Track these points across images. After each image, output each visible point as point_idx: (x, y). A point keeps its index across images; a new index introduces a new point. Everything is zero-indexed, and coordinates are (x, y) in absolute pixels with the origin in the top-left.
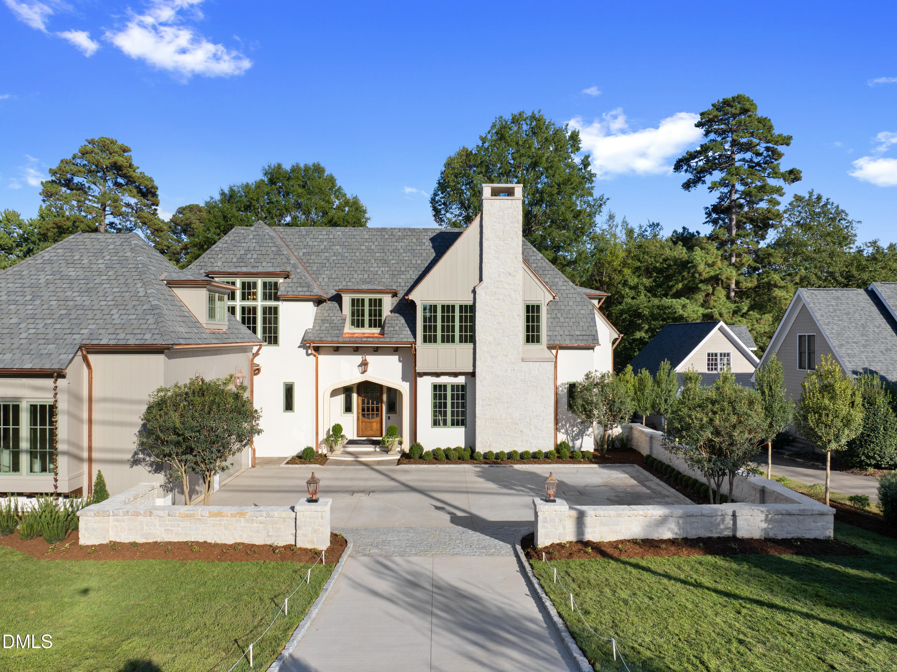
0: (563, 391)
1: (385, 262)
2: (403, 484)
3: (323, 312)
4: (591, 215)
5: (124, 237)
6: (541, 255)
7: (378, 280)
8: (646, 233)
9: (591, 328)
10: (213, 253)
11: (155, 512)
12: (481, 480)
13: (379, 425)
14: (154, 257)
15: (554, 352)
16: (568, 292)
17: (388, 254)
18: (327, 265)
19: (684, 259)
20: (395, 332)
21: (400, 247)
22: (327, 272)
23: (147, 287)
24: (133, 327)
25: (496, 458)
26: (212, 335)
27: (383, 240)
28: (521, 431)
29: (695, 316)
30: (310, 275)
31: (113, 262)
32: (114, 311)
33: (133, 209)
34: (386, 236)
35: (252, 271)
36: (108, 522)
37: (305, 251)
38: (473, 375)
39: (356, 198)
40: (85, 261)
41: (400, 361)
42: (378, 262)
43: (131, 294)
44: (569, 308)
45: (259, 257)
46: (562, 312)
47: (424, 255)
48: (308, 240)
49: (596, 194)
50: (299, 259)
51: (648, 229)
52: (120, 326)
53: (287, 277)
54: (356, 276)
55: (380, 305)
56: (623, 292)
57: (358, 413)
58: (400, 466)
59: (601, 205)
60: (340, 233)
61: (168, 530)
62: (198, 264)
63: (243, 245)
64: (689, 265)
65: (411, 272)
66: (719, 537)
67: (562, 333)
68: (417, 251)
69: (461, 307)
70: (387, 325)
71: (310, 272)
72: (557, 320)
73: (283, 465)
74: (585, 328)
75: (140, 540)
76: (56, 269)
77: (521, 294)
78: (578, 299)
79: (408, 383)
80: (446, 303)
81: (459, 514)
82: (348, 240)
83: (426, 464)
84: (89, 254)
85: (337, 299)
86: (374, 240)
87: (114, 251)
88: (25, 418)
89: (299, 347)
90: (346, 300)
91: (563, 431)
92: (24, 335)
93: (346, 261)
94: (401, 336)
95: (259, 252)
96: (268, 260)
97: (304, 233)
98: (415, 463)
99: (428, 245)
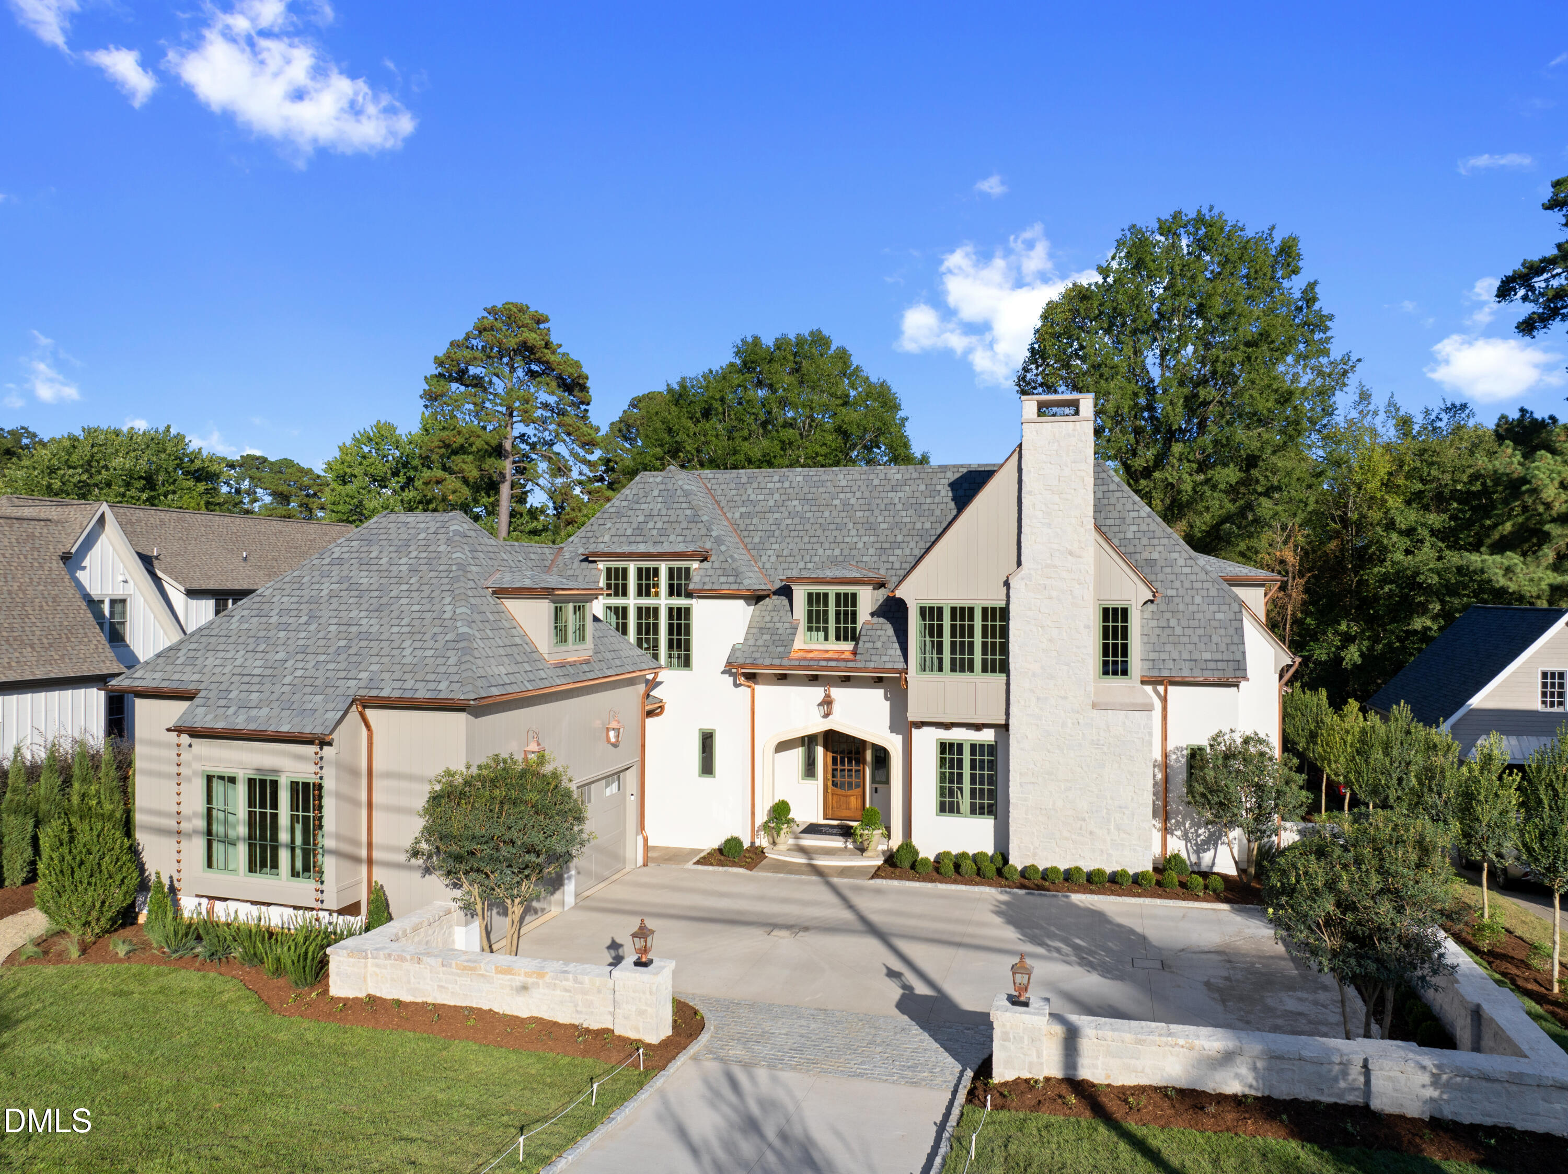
0: (1179, 761)
1: (871, 527)
2: (863, 919)
3: (764, 613)
4: (1324, 393)
5: (441, 519)
6: (1148, 509)
7: (856, 559)
8: (1439, 424)
9: (1234, 648)
10: (606, 516)
11: (425, 959)
12: (998, 920)
13: (860, 801)
14: (484, 548)
15: (1161, 689)
16: (1193, 577)
17: (877, 512)
18: (777, 533)
19: (1515, 475)
20: (874, 652)
21: (896, 501)
22: (774, 546)
23: (458, 604)
24: (427, 669)
25: (1044, 878)
26: (560, 672)
27: (870, 488)
28: (1091, 833)
29: (1534, 591)
30: (749, 550)
31: (421, 561)
32: (407, 643)
33: (553, 411)
34: (876, 482)
35: (653, 550)
36: (366, 967)
37: (743, 510)
38: (1006, 727)
39: (883, 384)
40: (384, 561)
41: (886, 698)
42: (859, 526)
43: (435, 615)
44: (1195, 608)
45: (666, 526)
46: (1180, 616)
47: (937, 512)
48: (750, 491)
49: (1336, 353)
50: (734, 525)
51: (1444, 416)
52: (409, 668)
53: (704, 559)
54: (820, 551)
55: (854, 604)
56: (1385, 542)
57: (825, 779)
58: (873, 881)
59: (1345, 373)
60: (800, 478)
61: (442, 987)
62: (583, 534)
63: (643, 506)
64: (1524, 488)
65: (912, 545)
66: (1336, 1104)
67: (1175, 655)
68: (926, 507)
69: (985, 610)
70: (862, 638)
71: (749, 546)
72: (1169, 631)
73: (690, 865)
74: (1223, 647)
75: (407, 998)
76: (344, 574)
77: (1091, 588)
78: (1213, 592)
79: (900, 737)
80: (958, 604)
81: (921, 989)
82: (813, 490)
83: (918, 880)
84: (392, 549)
85: (786, 592)
86: (855, 488)
87: (424, 542)
88: (284, 798)
89: (724, 672)
90: (800, 594)
91: (1179, 833)
92: (287, 680)
93: (808, 526)
94: (885, 658)
95: (666, 519)
96: (678, 531)
97: (744, 480)
98: (900, 878)
99: (946, 494)
